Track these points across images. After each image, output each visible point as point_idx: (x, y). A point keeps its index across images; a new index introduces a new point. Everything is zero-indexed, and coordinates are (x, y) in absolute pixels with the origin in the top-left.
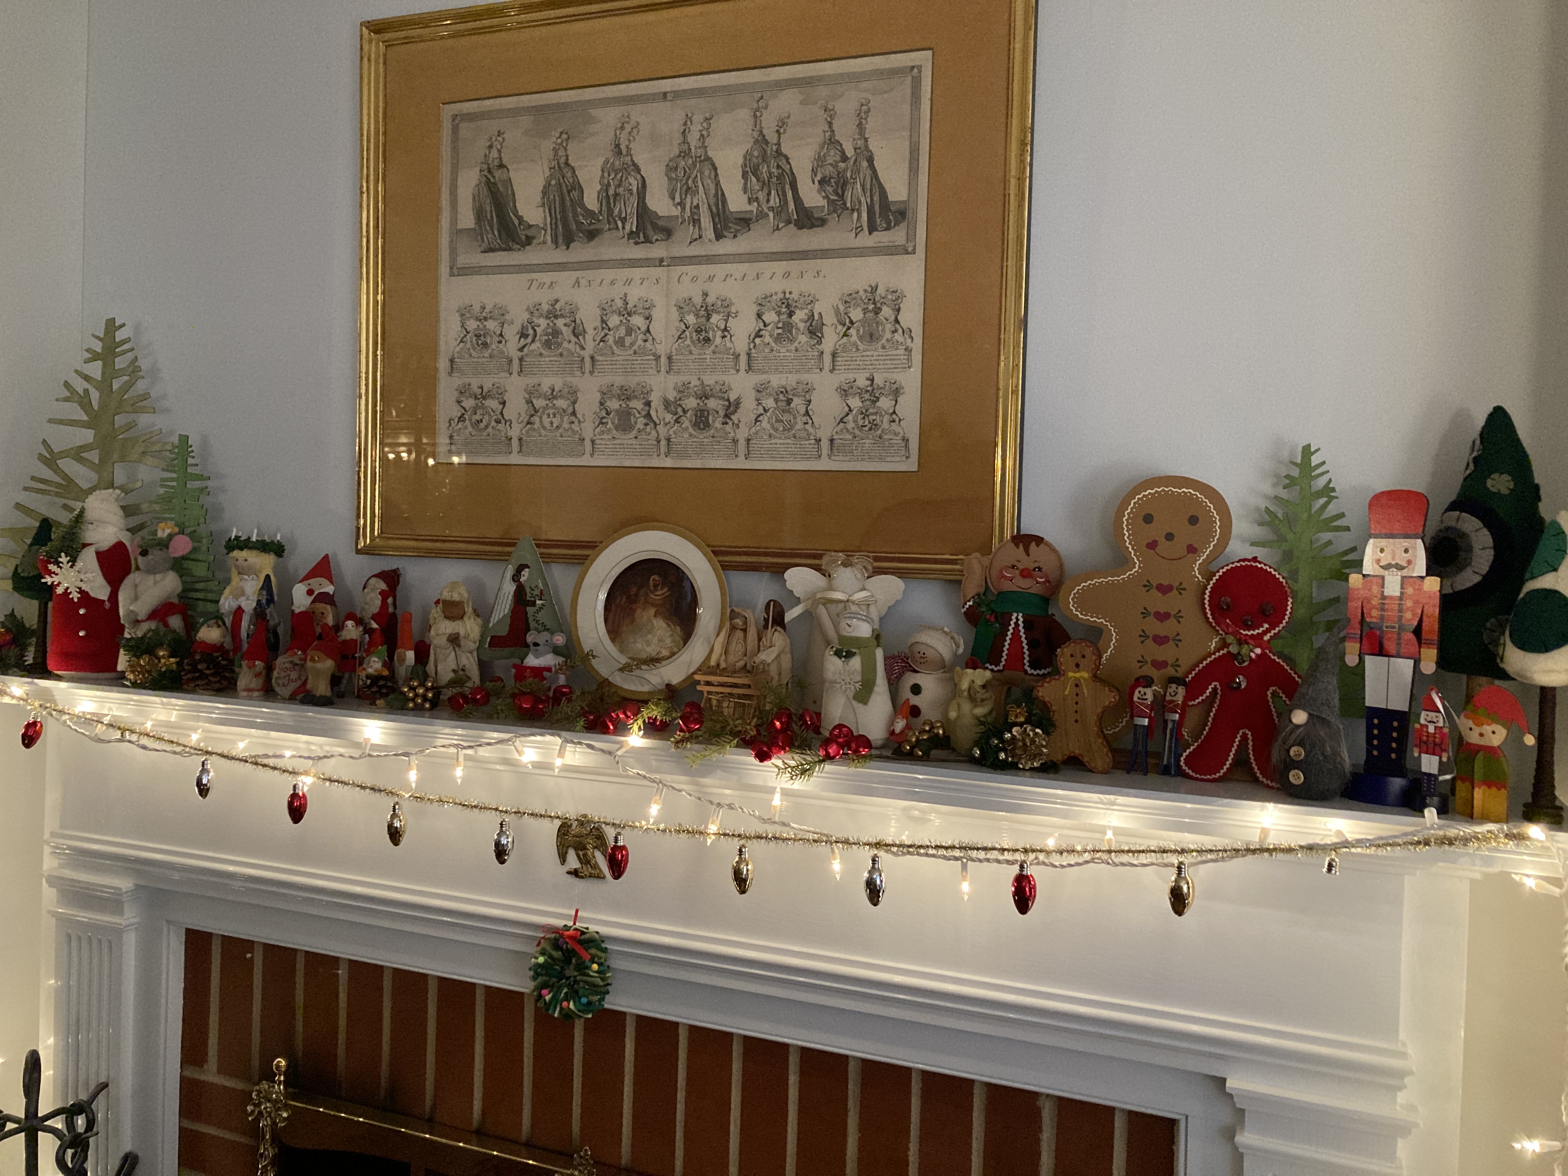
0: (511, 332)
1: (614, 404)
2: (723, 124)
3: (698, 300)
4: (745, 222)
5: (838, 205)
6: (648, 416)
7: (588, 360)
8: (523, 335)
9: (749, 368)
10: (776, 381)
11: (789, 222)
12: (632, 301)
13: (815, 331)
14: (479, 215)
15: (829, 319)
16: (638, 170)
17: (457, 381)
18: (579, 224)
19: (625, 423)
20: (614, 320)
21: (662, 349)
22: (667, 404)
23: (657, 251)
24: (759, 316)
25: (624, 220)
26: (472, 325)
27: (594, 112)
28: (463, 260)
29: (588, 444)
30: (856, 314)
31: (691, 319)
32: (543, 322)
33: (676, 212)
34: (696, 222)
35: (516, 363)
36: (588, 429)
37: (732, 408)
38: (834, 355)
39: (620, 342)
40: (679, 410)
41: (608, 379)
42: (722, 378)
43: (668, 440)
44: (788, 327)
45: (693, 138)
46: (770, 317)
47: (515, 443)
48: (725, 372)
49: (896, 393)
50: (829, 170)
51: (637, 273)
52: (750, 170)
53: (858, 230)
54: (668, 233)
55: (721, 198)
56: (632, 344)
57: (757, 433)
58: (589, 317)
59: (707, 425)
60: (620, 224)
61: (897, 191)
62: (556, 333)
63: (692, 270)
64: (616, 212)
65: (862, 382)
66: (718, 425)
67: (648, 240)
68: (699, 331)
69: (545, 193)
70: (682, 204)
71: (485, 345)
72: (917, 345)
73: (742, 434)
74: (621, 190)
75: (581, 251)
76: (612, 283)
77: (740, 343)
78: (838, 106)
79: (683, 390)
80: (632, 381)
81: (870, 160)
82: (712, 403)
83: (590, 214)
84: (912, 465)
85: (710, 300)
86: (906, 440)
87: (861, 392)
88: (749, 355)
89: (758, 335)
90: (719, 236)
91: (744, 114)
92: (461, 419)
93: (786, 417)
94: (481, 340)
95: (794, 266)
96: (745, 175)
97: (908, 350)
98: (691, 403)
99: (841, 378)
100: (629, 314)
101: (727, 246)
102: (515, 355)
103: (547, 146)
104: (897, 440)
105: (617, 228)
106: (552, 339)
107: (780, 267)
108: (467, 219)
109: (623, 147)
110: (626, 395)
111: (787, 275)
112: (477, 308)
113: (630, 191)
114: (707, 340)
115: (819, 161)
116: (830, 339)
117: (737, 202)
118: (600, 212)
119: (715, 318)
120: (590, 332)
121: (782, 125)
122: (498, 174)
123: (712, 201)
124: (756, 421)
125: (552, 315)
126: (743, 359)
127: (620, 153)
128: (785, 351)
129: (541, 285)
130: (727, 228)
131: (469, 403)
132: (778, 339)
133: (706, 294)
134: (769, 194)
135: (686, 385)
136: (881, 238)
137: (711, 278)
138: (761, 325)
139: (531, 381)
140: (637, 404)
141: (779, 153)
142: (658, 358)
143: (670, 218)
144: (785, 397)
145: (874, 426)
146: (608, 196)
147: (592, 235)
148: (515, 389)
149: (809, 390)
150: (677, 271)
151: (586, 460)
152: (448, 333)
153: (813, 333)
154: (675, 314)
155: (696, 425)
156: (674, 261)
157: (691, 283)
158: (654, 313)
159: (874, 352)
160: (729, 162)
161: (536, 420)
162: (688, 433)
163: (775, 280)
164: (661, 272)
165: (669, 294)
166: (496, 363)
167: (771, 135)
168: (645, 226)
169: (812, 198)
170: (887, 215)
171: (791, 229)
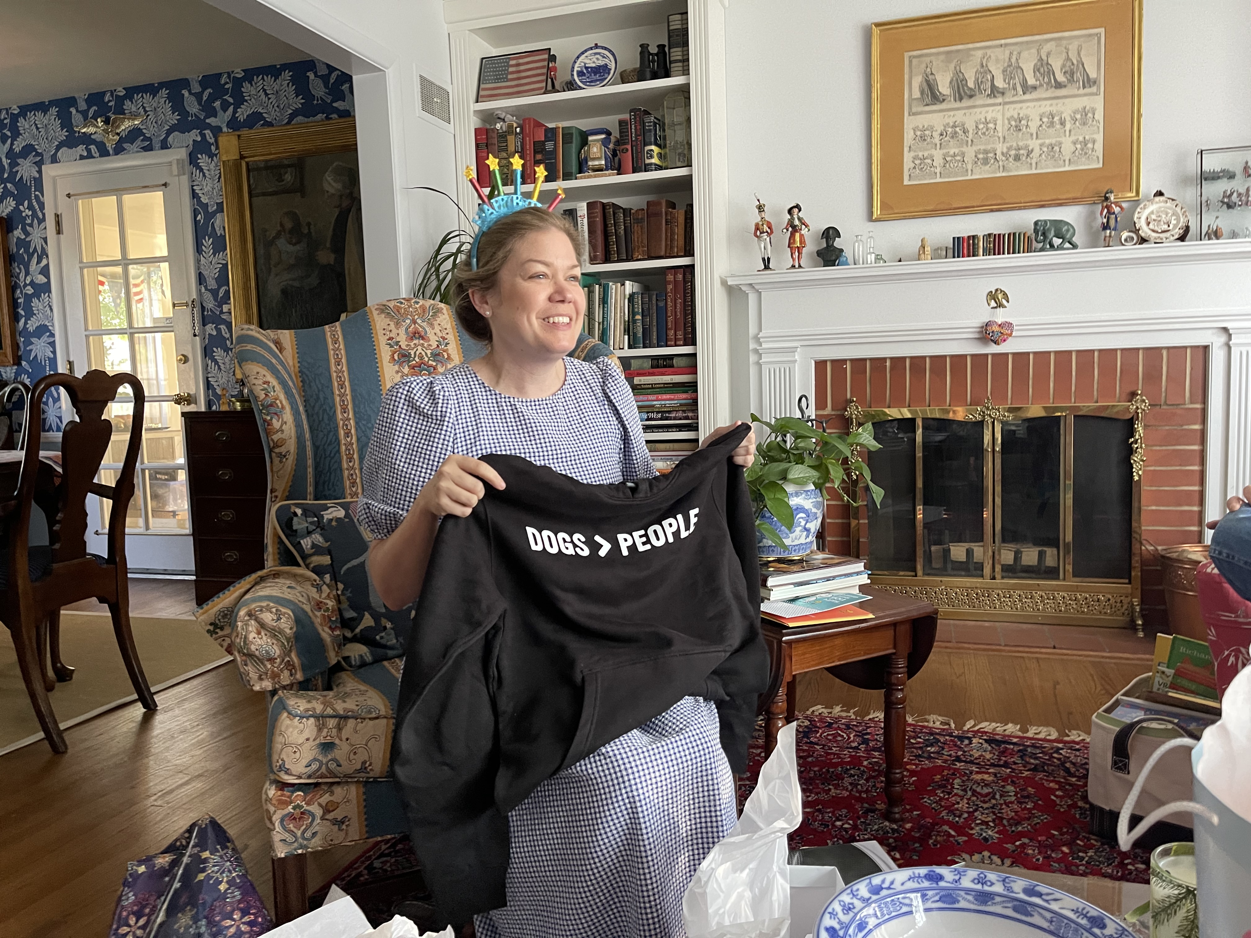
0: (936, 135)
1: (981, 156)
2: (1025, 54)
3: (1016, 116)
4: (1035, 88)
5: (1071, 80)
6: (995, 159)
7: (970, 141)
8: (941, 135)
9: (1037, 138)
10: (1047, 141)
11: (1052, 87)
12: (988, 119)
13: (1063, 123)
14: (922, 92)
15: (1068, 119)
16: (991, 72)
17: (912, 154)
18: (965, 93)
19: (986, 161)
20: (981, 126)
21: (1001, 135)
22: (1003, 154)
23: (999, 100)
24: (1041, 120)
25: (985, 90)
26: (918, 133)
27: (972, 53)
28: (914, 110)
29: (970, 171)
30: (1078, 116)
31: (1013, 123)
32: (950, 130)
33: (1007, 86)
34: (1015, 89)
35: (938, 146)
36: (970, 166)
37: (1030, 152)
38: (1070, 131)
39: (984, 134)
40: (1008, 155)
41: (979, 147)
42: (1025, 142)
43: (1004, 166)
44: (1052, 123)
45: (1013, 60)
46: (1045, 120)
47: (938, 174)
48: (1027, 140)
49: (1094, 142)
50: (1067, 69)
51: (991, 108)
52: (1036, 70)
53: (1079, 88)
54: (1003, 94)
55: (1025, 80)
56: (989, 134)
57: (1040, 160)
58: (970, 126)
59: (1019, 159)
61: (1093, 75)
62: (956, 133)
63: (1013, 106)
64: (982, 88)
65: (1081, 139)
66: (1024, 158)
67: (995, 96)
68: (1016, 127)
69: (951, 83)
71: (925, 140)
72: (1101, 125)
73: (1034, 161)
74: (984, 80)
75: (966, 103)
76: (980, 113)
77: (1033, 130)
78: (1070, 47)
79: (1009, 149)
80: (989, 147)
81: (1083, 65)
82: (1022, 152)
83: (971, 89)
84: (1100, 165)
85: (1021, 116)
86: (1098, 157)
87: (1081, 142)
88: (1037, 133)
89: (1041, 126)
90: (1024, 94)
91: (1034, 51)
92: (914, 168)
93: (1052, 154)
94: (923, 138)
95: (1054, 102)
96: (1034, 72)
97: (1098, 127)
98: (1013, 153)
99: (1073, 138)
100: (987, 123)
101: (1027, 97)
102: (938, 142)
103: (952, 66)
104: (1095, 158)
105: (982, 93)
106: (954, 135)
107: (1048, 102)
108: (917, 94)
109: (984, 64)
110: (986, 152)
111: (1051, 105)
112: (921, 127)
113: (987, 80)
114: (1020, 130)
115: (1064, 66)
116: (1068, 126)
117: (1031, 81)
118: (975, 88)
119: (1023, 122)
120: (971, 131)
121: (1048, 54)
122: (930, 77)
123: (1021, 81)
124: (1040, 156)
125: (954, 126)
126: (1035, 136)
127: (983, 66)
128: (1051, 131)
129: (949, 116)
130: (1027, 90)
131: (918, 162)
132: (1048, 127)
133: (1018, 114)
134: (1044, 78)
135: (1011, 146)
136: (1087, 90)
137: (1021, 108)
138: (1042, 123)
139: (945, 151)
140: (991, 155)
141: (1048, 63)
142: (999, 138)
143: (1004, 88)
144: (1051, 147)
145: (1086, 153)
146: (978, 82)
147: (971, 97)
148: (938, 155)
149: (1060, 143)
150: (1007, 107)
151: (969, 177)
152: (909, 136)
153: (1061, 124)
154: (1006, 122)
155: (1015, 160)
156: (1006, 103)
157: (1012, 111)
158: (998, 122)
159: (1086, 128)
160: (1028, 68)
161: (948, 165)
162: (1011, 163)
163: (1047, 107)
164: (1000, 107)
165: (1003, 115)
166: (930, 146)
167: (1044, 58)
168: (995, 91)
169: (1061, 78)
170: (1089, 82)
171: (1053, 89)
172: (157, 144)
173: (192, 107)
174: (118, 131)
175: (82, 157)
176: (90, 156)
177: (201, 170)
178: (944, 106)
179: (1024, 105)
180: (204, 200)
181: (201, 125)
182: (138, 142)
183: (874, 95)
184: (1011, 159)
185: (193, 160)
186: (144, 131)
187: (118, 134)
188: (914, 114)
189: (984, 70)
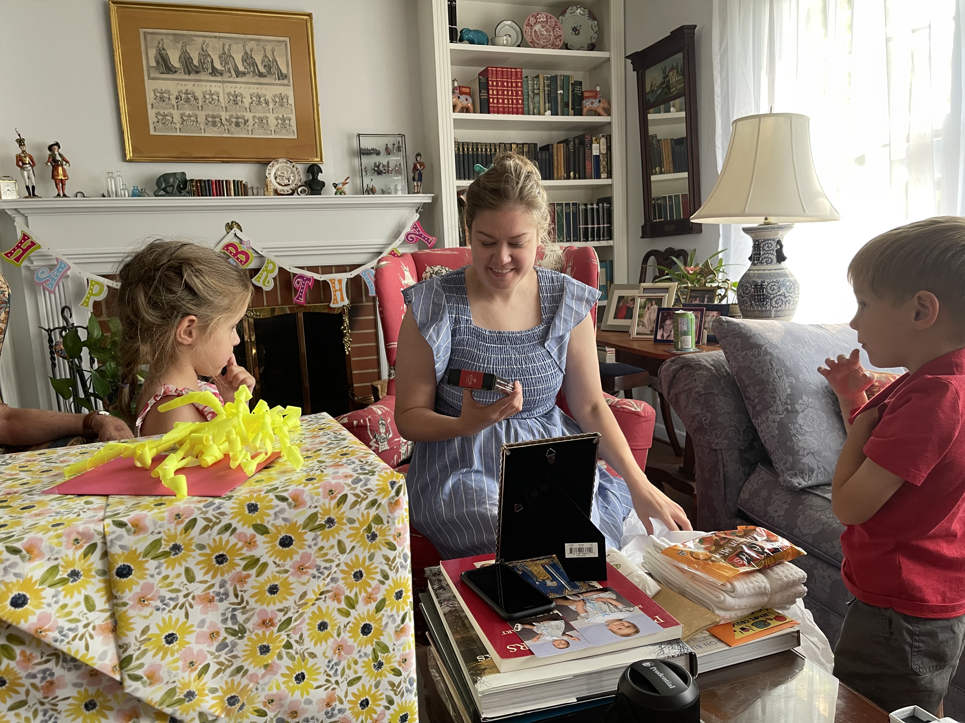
0: (173, 98)
1: (210, 119)
2: (234, 47)
3: (233, 93)
4: (244, 74)
5: (269, 72)
6: (221, 123)
7: (200, 108)
8: (177, 98)
9: (250, 111)
10: (258, 115)
11: (256, 75)
12: (212, 91)
13: (267, 103)
14: (157, 62)
15: (270, 100)
16: (210, 56)
17: (155, 111)
18: (192, 69)
19: (214, 124)
20: (207, 97)
21: (223, 105)
22: (226, 119)
23: (219, 78)
24: (251, 98)
25: (207, 69)
26: (158, 95)
27: (195, 38)
28: (152, 75)
29: (203, 130)
30: (277, 100)
31: (231, 98)
32: (184, 96)
33: (224, 69)
34: (230, 72)
35: (175, 107)
36: (202, 126)
37: (246, 122)
38: (273, 109)
39: (210, 102)
40: (231, 121)
41: (208, 113)
42: (242, 114)
43: (228, 129)
44: (259, 102)
45: (226, 50)
46: (254, 99)
47: (178, 129)
48: (243, 112)
49: (290, 120)
50: (266, 64)
51: (214, 84)
52: (244, 60)
53: (275, 79)
54: (221, 74)
55: (236, 67)
56: (214, 103)
57: (254, 128)
58: (199, 95)
59: (239, 126)
61: (284, 71)
62: (188, 99)
63: (230, 85)
64: (205, 67)
65: (281, 116)
66: (242, 125)
67: (215, 75)
68: (234, 101)
69: (180, 59)
70: (225, 67)
71: (164, 101)
72: (293, 108)
73: (250, 128)
74: (205, 61)
75: (193, 76)
76: (205, 86)
77: (247, 105)
79: (231, 116)
80: (215, 113)
81: (276, 62)
82: (240, 120)
83: (196, 66)
84: (296, 137)
85: (236, 93)
86: (293, 131)
87: (281, 119)
89: (252, 103)
90: (237, 77)
92: (158, 122)
93: (262, 124)
94: (162, 99)
95: (259, 86)
96: (243, 62)
97: (291, 109)
98: (234, 120)
99: (276, 115)
100: (212, 95)
101: (239, 79)
102: (175, 105)
103: (179, 46)
104: (291, 131)
105: (205, 71)
106: (187, 100)
107: (256, 86)
108: (153, 63)
109: (204, 49)
110: (214, 117)
111: (257, 88)
112: (160, 90)
113: (208, 62)
114: (237, 103)
115: (263, 61)
116: (271, 106)
117: (241, 68)
118: (199, 66)
119: (238, 98)
120: (200, 100)
121: (251, 50)
122: (163, 51)
123: (234, 67)
124: (254, 125)
125: (186, 93)
126: (248, 109)
127: (204, 51)
128: (259, 107)
129: (182, 85)
130: (239, 75)
131: (160, 117)
132: (257, 104)
134: (250, 67)
135: (232, 115)
137: (236, 87)
138: (252, 101)
139: (182, 112)
140: (218, 120)
141: (252, 57)
142: (222, 107)
143: (222, 70)
144: (261, 119)
145: (285, 127)
146: (201, 62)
147: (197, 72)
148: (176, 114)
149: (267, 118)
150: (226, 84)
151: (203, 135)
152: (150, 97)
153: (266, 104)
154: (226, 96)
155: (236, 126)
156: (224, 82)
157: (230, 88)
158: (220, 95)
159: (283, 109)
161: (185, 123)
162: (233, 127)
163: (254, 89)
164: (220, 84)
165: (224, 91)
166: (168, 106)
167: (249, 52)
168: (214, 72)
169: (262, 70)
170: (282, 76)
171: (257, 77)
178: (175, 76)
179: (239, 85)
183: (117, 59)
184: (233, 125)
188: (153, 79)
189: (204, 54)
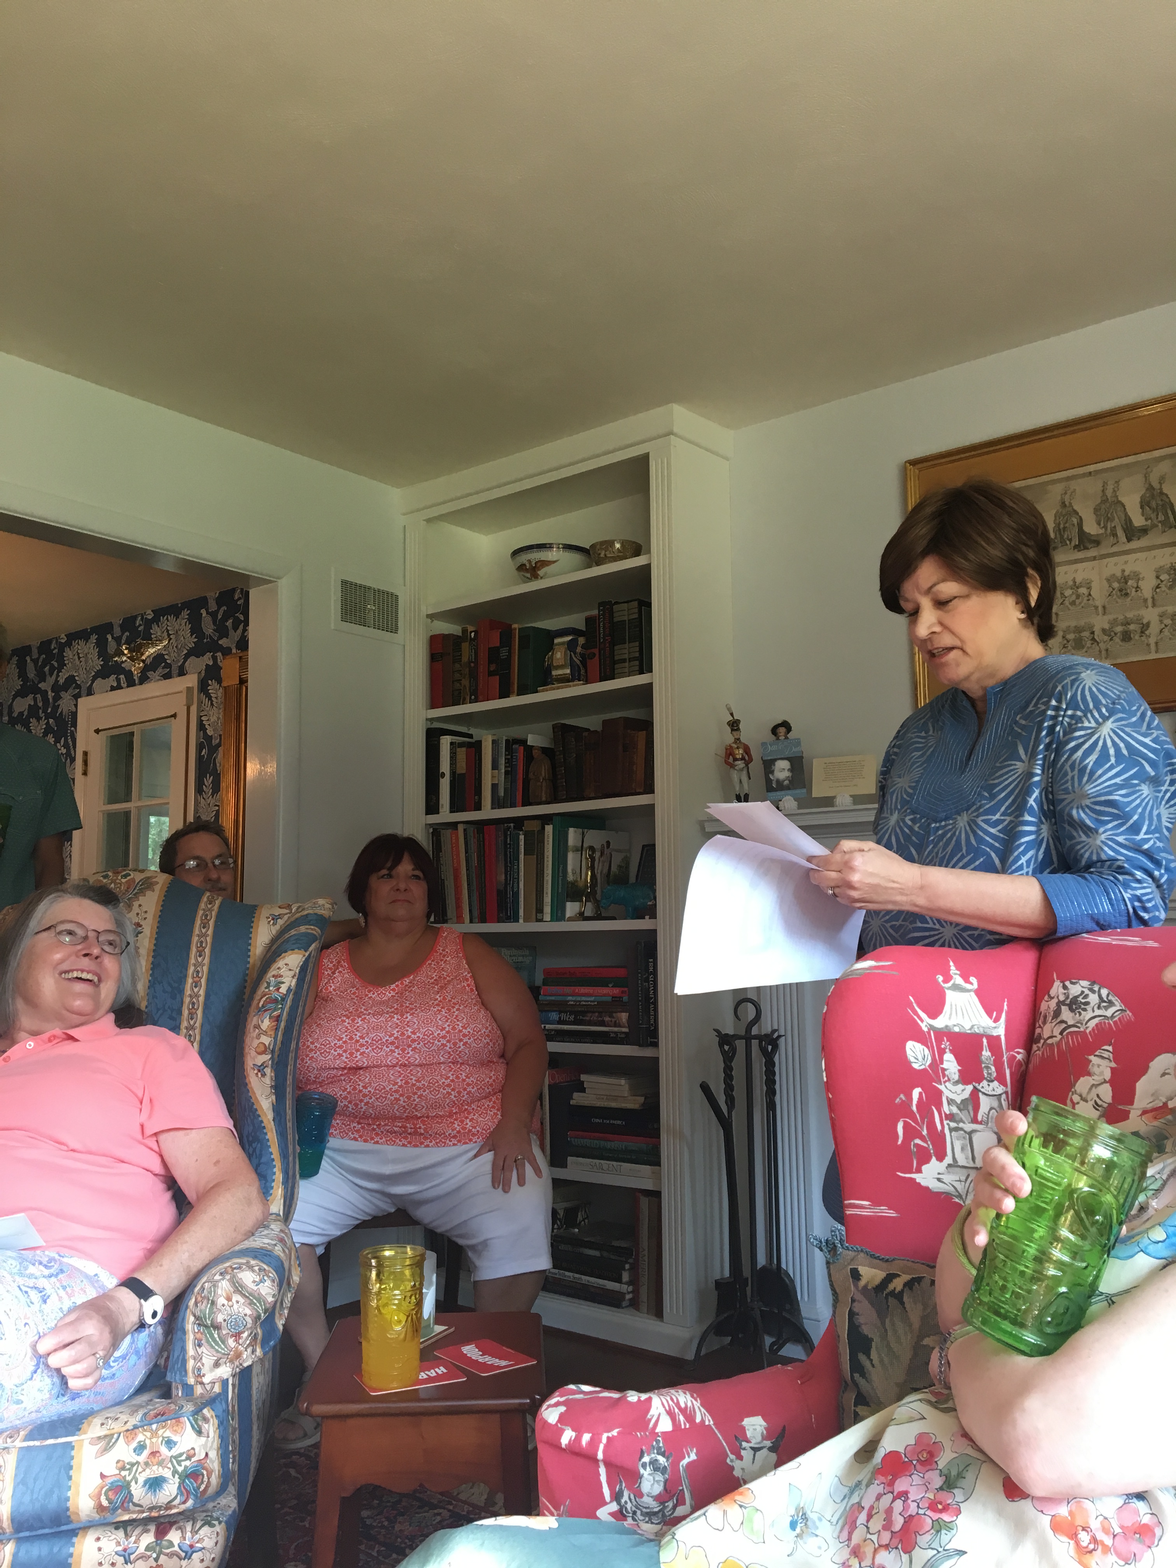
1: (1071, 636)
3: (1119, 574)
4: (1144, 531)
6: (1093, 639)
9: (1154, 605)
10: (1170, 609)
11: (1171, 527)
12: (1078, 581)
16: (1078, 514)
19: (1079, 644)
20: (1068, 592)
21: (1099, 603)
22: (1104, 631)
23: (1092, 553)
24: (1158, 577)
25: (1070, 540)
27: (1048, 487)
31: (1116, 585)
33: (1102, 531)
34: (1115, 535)
37: (1145, 627)
39: (1073, 603)
40: (1112, 634)
41: (1067, 623)
42: (1136, 613)
43: (1107, 650)
45: (1109, 493)
46: (1164, 577)
48: (1139, 609)
51: (1081, 566)
52: (1145, 504)
54: (1098, 543)
55: (1128, 521)
56: (1080, 603)
57: (1162, 639)
59: (1130, 639)
60: (1068, 542)
63: (1114, 559)
64: (1065, 536)
66: (1137, 637)
67: (1086, 548)
68: (1121, 590)
70: (1105, 527)
73: (1152, 641)
74: (1067, 525)
76: (1066, 573)
77: (1147, 593)
79: (1114, 623)
80: (1082, 623)
82: (1132, 627)
85: (1126, 573)
88: (1153, 598)
89: (1158, 587)
96: (1142, 507)
98: (1119, 629)
100: (1078, 588)
105: (1067, 544)
107: (1168, 551)
109: (1067, 503)
110: (1078, 630)
113: (1074, 525)
114: (1127, 594)
117: (1138, 521)
118: (1056, 538)
119: (1130, 583)
121: (1162, 479)
123: (1123, 522)
124: (1161, 631)
126: (1150, 602)
127: (1065, 506)
130: (1133, 536)
132: (1170, 588)
133: (1123, 571)
134: (1157, 515)
135: (1115, 620)
137: (1126, 562)
138: (1159, 582)
140: (1086, 634)
142: (1096, 608)
143: (1098, 535)
146: (1060, 530)
150: (1105, 561)
154: (1105, 584)
155: (1123, 640)
156: (1103, 557)
157: (1113, 566)
158: (1093, 585)
160: (1132, 502)
162: (1119, 645)
163: (1165, 558)
164: (1095, 563)
165: (1101, 574)
167: (1156, 485)
168: (1084, 540)
171: (1173, 530)
172: (175, 671)
173: (208, 627)
174: (144, 658)
175: (113, 689)
176: (119, 687)
177: (210, 698)
179: (1132, 557)
180: (210, 732)
181: (214, 647)
182: (160, 671)
184: (1117, 640)
185: (203, 686)
186: (166, 657)
187: (143, 661)
189: (1067, 511)
